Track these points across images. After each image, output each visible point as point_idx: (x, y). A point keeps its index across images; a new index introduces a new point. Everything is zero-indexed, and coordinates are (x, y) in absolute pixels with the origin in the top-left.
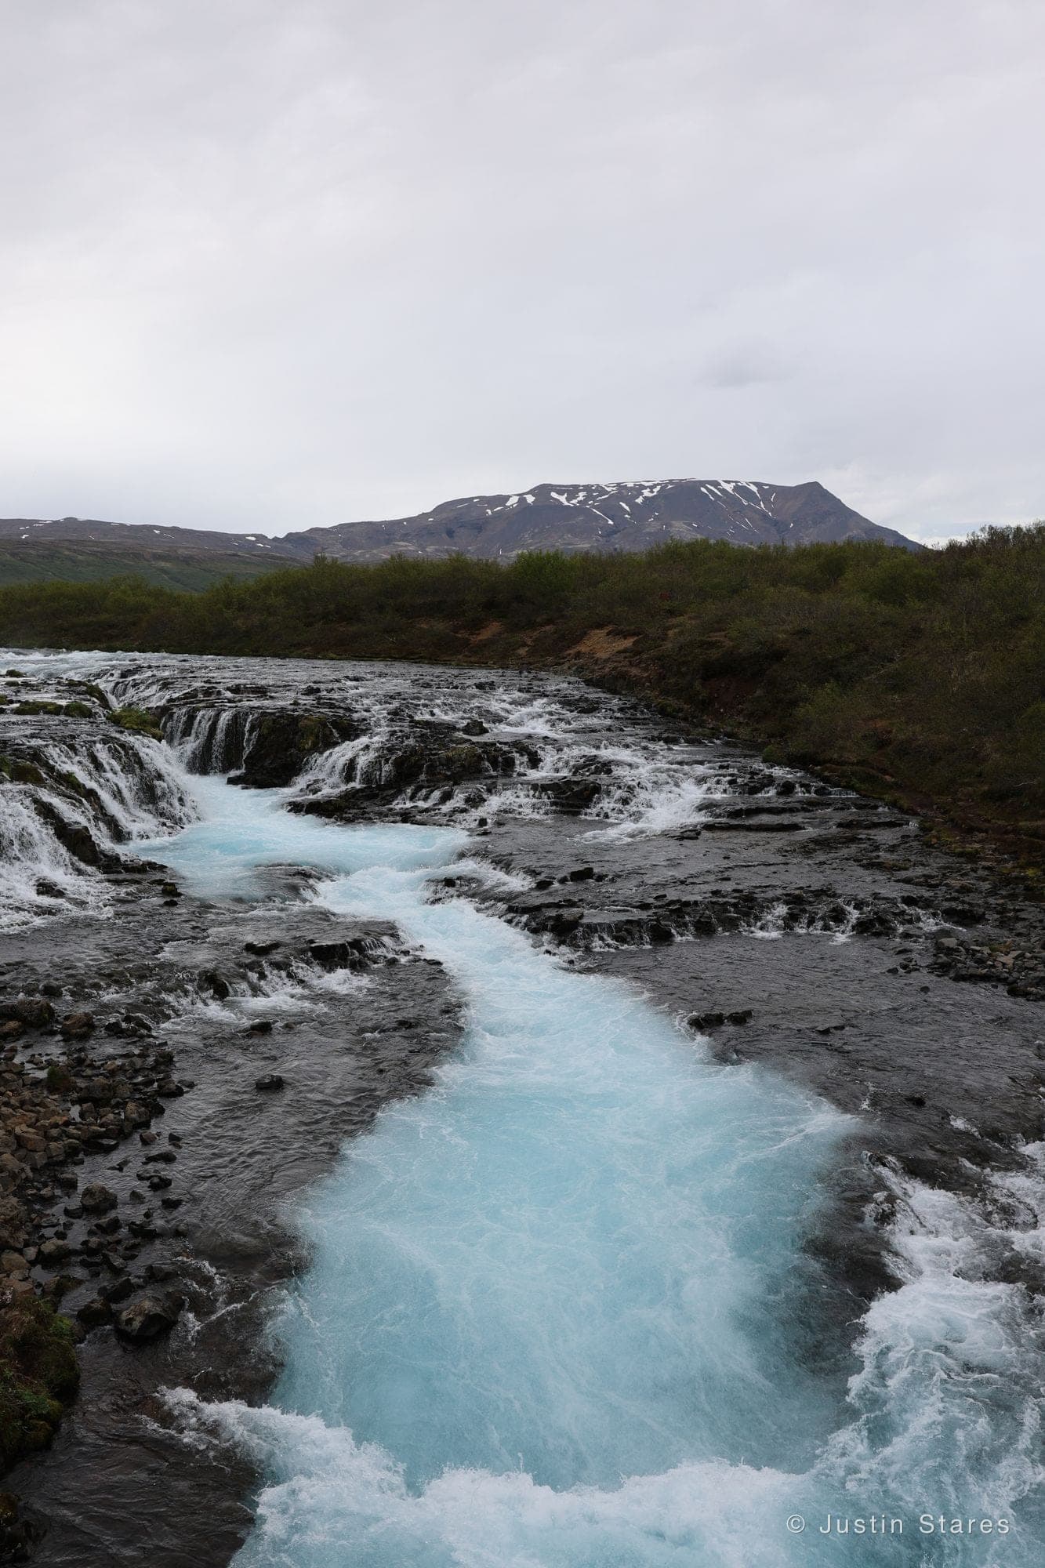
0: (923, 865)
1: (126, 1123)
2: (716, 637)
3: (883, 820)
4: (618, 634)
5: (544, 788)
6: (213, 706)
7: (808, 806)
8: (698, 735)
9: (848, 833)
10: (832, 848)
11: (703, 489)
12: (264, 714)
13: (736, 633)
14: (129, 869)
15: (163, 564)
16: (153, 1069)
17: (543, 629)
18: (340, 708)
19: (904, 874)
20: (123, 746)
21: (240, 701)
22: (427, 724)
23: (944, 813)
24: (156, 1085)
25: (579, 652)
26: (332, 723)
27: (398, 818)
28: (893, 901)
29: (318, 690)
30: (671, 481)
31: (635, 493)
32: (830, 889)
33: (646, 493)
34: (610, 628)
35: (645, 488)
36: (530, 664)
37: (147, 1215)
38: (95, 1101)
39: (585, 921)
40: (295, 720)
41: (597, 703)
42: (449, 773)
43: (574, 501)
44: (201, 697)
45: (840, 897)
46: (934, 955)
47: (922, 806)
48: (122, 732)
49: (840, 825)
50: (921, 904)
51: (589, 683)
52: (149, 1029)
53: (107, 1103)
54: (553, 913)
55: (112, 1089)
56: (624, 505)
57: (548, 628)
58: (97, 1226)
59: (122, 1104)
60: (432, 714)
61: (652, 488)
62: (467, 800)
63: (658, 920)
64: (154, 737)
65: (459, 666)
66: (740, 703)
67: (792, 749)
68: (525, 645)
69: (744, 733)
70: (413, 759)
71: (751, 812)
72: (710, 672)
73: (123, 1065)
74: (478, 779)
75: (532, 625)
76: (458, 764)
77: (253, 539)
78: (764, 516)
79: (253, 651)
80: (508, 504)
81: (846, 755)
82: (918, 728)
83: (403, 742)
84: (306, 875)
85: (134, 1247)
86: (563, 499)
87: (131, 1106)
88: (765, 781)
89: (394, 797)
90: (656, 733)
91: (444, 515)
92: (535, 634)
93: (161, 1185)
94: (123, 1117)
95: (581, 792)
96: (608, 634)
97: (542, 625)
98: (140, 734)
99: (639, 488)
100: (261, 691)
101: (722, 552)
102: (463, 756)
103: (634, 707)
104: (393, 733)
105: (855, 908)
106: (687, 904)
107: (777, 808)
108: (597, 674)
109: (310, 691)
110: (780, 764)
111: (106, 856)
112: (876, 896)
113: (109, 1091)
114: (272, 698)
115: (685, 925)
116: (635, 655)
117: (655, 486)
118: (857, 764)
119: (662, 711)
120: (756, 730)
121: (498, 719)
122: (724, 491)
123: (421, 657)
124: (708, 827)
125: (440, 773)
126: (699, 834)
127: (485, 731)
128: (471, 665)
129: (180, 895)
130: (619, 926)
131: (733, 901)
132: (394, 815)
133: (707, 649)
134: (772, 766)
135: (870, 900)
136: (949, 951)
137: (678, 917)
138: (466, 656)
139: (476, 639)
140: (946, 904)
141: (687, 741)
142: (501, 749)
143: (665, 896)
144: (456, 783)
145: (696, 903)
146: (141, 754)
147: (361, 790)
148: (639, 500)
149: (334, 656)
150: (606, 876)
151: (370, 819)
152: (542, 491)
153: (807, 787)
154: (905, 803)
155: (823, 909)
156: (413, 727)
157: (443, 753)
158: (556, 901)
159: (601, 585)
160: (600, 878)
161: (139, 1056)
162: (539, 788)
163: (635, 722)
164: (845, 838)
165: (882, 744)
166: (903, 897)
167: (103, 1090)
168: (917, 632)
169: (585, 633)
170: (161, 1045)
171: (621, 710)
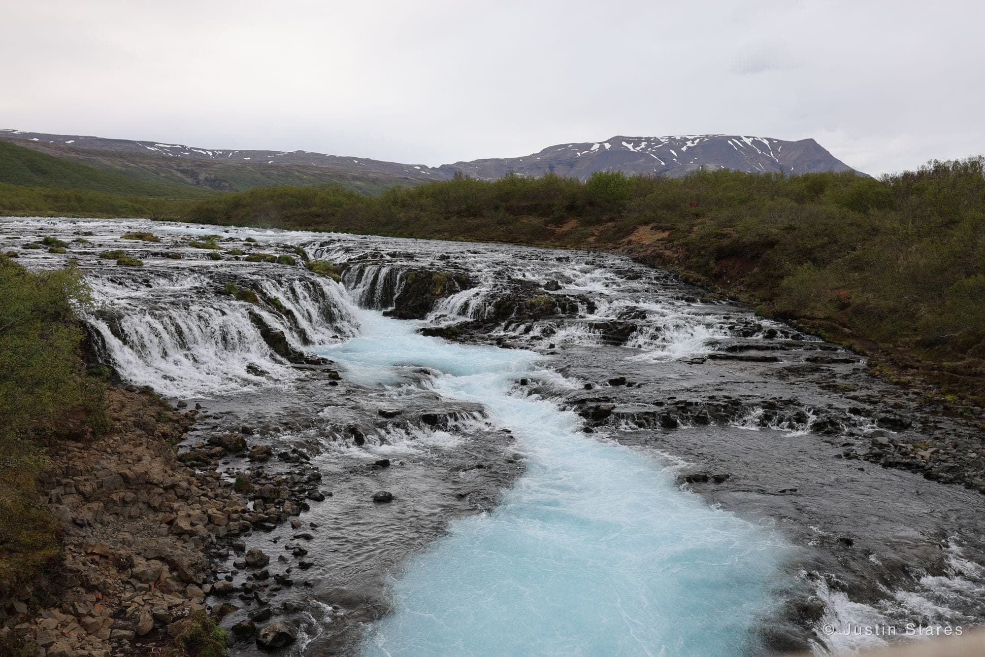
0: (868, 389)
1: (283, 514)
2: (726, 231)
3: (840, 358)
4: (658, 229)
5: (597, 326)
6: (377, 264)
7: (785, 347)
8: (711, 297)
9: (814, 365)
10: (801, 374)
11: (730, 142)
12: (410, 270)
13: (742, 228)
14: (308, 361)
15: (358, 183)
16: (306, 483)
17: (607, 225)
18: (462, 268)
19: (852, 394)
20: (312, 283)
21: (395, 262)
22: (520, 281)
23: (886, 355)
24: (307, 493)
25: (631, 240)
26: (454, 278)
27: (495, 342)
28: (842, 411)
29: (448, 257)
30: (707, 136)
31: (681, 143)
32: (796, 400)
33: (689, 144)
34: (654, 225)
35: (688, 140)
36: (596, 247)
37: (288, 571)
38: (265, 499)
39: (615, 411)
40: (431, 274)
41: (640, 273)
42: (531, 314)
43: (638, 148)
44: (370, 258)
45: (803, 405)
46: (870, 448)
47: (870, 350)
48: (313, 275)
49: (807, 360)
50: (863, 414)
51: (635, 260)
52: (308, 459)
53: (273, 501)
54: (594, 405)
55: (277, 493)
56: (673, 152)
57: (610, 224)
58: (254, 575)
59: (282, 502)
60: (524, 276)
61: (693, 140)
62: (543, 331)
63: (668, 413)
64: (334, 280)
65: (546, 247)
66: (741, 277)
67: (777, 308)
68: (593, 235)
69: (743, 297)
70: (508, 303)
71: (742, 348)
72: (721, 255)
73: (287, 478)
74: (552, 318)
75: (599, 222)
76: (538, 308)
77: (419, 168)
78: (773, 161)
79: (409, 234)
80: (592, 149)
81: (816, 313)
82: (871, 295)
83: (501, 292)
84: (426, 372)
85: (276, 590)
86: (630, 146)
87: (287, 503)
88: (756, 328)
89: (493, 328)
90: (680, 295)
91: (548, 155)
92: (601, 228)
93: (300, 553)
94: (281, 510)
95: (623, 330)
96: (652, 229)
97: (606, 222)
98: (324, 276)
99: (684, 140)
100: (410, 257)
101: (738, 177)
102: (542, 303)
103: (666, 277)
104: (495, 286)
105: (814, 414)
106: (690, 404)
107: (762, 346)
108: (641, 255)
109: (443, 258)
110: (767, 318)
111: (295, 352)
112: (830, 406)
113: (275, 493)
114: (417, 261)
115: (687, 418)
116: (669, 242)
117: (695, 139)
118: (824, 319)
119: (686, 281)
120: (753, 295)
121: (569, 281)
122: (744, 144)
123: (521, 242)
124: (713, 357)
125: (525, 314)
126: (704, 361)
127: (559, 288)
128: (555, 247)
129: (340, 379)
130: (640, 415)
131: (724, 404)
132: (492, 340)
133: (720, 239)
134: (762, 319)
135: (826, 408)
136: (882, 446)
137: (683, 412)
138: (552, 242)
139: (559, 230)
140: (883, 415)
141: (702, 301)
142: (569, 299)
143: (675, 398)
144: (535, 320)
145: (696, 404)
146: (324, 289)
147: (472, 323)
148: (684, 149)
149: (463, 239)
150: (635, 383)
151: (475, 341)
152: (616, 141)
153: (786, 335)
154: (857, 347)
155: (789, 413)
156: (509, 283)
157: (528, 300)
158: (597, 397)
159: (649, 196)
160: (630, 385)
161: (298, 474)
162: (593, 326)
163: (666, 287)
164: (810, 368)
165: (843, 306)
166: (850, 408)
167: (270, 492)
168: (875, 231)
169: (636, 228)
170: (314, 469)
171: (657, 278)
